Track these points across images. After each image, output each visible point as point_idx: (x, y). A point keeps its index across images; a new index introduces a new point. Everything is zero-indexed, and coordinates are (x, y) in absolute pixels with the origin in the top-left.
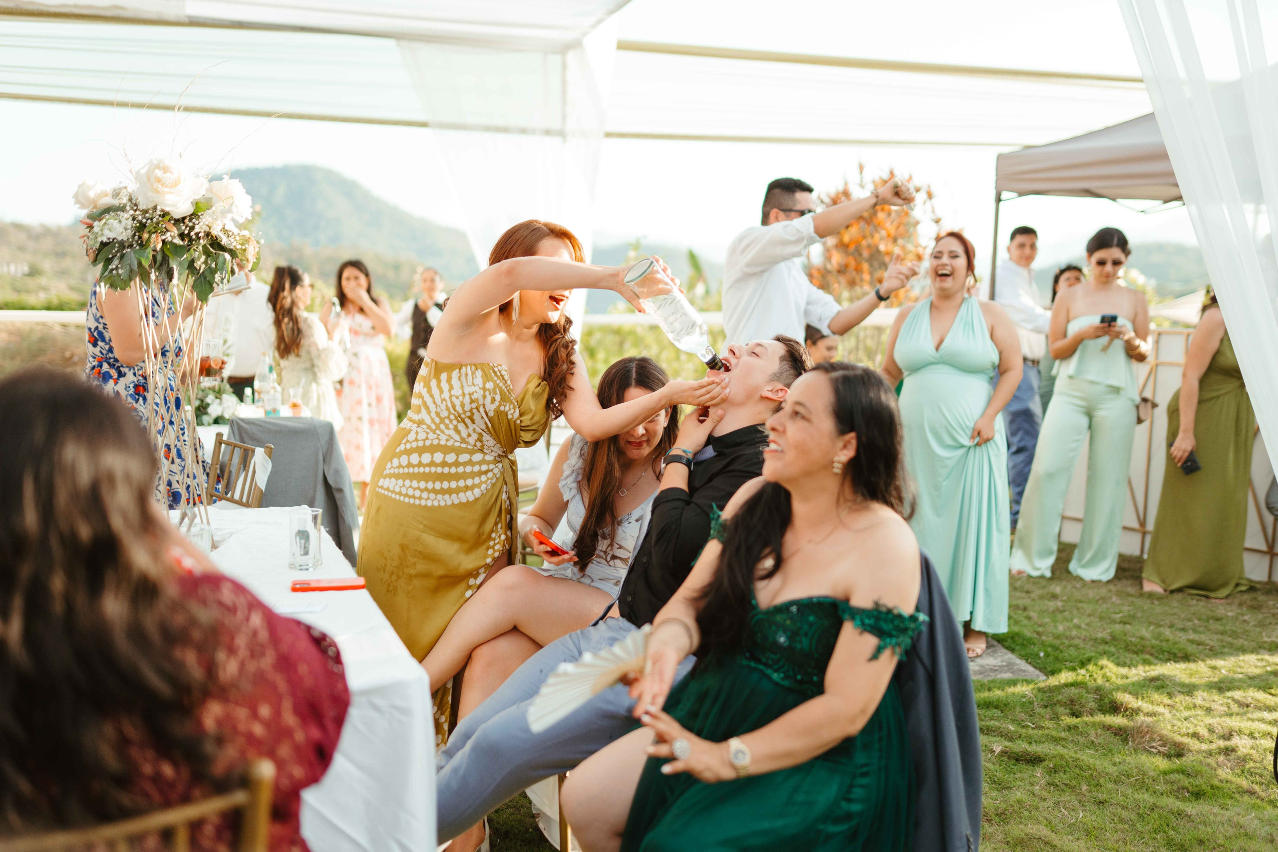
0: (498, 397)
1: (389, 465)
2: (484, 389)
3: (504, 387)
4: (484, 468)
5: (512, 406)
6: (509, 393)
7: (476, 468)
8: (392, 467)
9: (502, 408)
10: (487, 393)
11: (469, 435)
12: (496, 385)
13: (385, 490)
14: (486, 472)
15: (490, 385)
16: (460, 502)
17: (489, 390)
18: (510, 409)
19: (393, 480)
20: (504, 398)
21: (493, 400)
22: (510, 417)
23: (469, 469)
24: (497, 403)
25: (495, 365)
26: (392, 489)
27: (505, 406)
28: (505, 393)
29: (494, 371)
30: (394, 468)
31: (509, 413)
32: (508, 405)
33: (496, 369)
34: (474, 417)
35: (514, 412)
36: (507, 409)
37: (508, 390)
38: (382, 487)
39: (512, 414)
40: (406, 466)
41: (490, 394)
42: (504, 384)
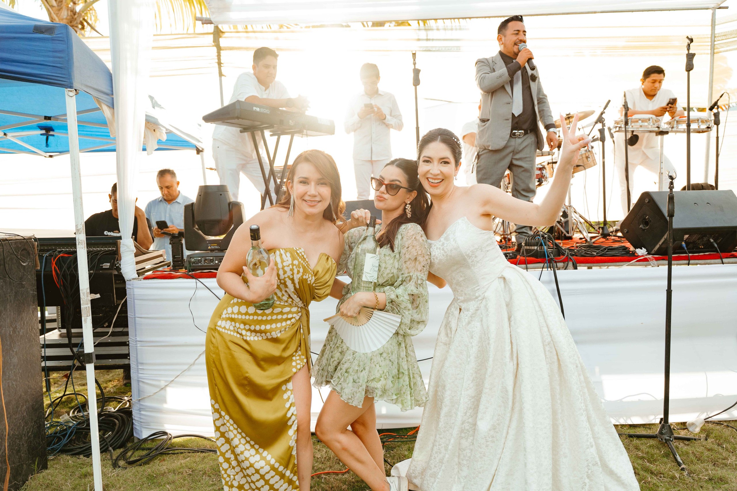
0: (301, 270)
1: (225, 312)
2: (293, 265)
3: (304, 263)
4: (290, 316)
5: (310, 276)
6: (308, 267)
7: (285, 316)
8: (227, 313)
9: (304, 277)
10: (295, 267)
11: (283, 295)
12: (299, 262)
13: (222, 328)
14: (290, 319)
15: (296, 262)
16: (272, 338)
17: (295, 265)
18: (309, 277)
19: (228, 322)
20: (305, 271)
21: (298, 272)
22: (309, 282)
23: (280, 317)
24: (301, 274)
25: (298, 249)
26: (228, 328)
27: (306, 275)
28: (305, 267)
29: (297, 253)
30: (229, 314)
31: (309, 280)
32: (307, 274)
33: (298, 252)
34: (287, 283)
35: (312, 279)
36: (307, 277)
37: (307, 265)
38: (220, 326)
39: (310, 281)
40: (236, 314)
41: (296, 268)
42: (304, 262)
